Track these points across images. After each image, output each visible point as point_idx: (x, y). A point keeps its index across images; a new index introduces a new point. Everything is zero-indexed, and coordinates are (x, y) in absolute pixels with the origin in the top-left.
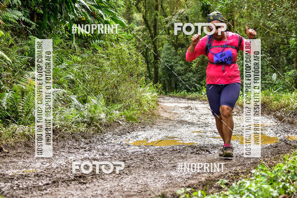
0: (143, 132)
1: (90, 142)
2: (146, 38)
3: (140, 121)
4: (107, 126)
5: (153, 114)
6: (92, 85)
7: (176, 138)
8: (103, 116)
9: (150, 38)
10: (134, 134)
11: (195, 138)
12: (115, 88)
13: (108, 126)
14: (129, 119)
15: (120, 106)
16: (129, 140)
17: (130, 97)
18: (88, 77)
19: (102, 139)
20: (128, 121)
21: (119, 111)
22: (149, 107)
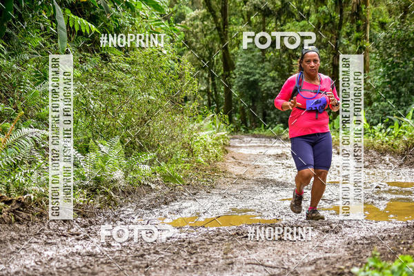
0: (192, 202)
1: (90, 222)
2: (209, 32)
3: (188, 182)
4: (127, 193)
5: (214, 170)
6: (102, 120)
7: (250, 211)
8: (118, 174)
9: (216, 32)
10: (176, 205)
11: (284, 211)
13: (130, 193)
14: (168, 178)
15: (150, 156)
16: (166, 217)
17: (172, 139)
18: (95, 105)
19: (116, 216)
20: (166, 184)
21: (150, 165)
22: (207, 157)
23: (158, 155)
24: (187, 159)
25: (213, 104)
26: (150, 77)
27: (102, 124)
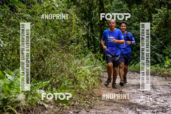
3: (73, 103)
5: (92, 95)
6: (9, 55)
8: (21, 97)
12: (40, 59)
13: (29, 111)
17: (62, 71)
20: (56, 104)
21: (45, 90)
22: (87, 85)
23: (51, 83)
24: (72, 86)
25: (91, 46)
26: (46, 25)
27: (9, 58)
